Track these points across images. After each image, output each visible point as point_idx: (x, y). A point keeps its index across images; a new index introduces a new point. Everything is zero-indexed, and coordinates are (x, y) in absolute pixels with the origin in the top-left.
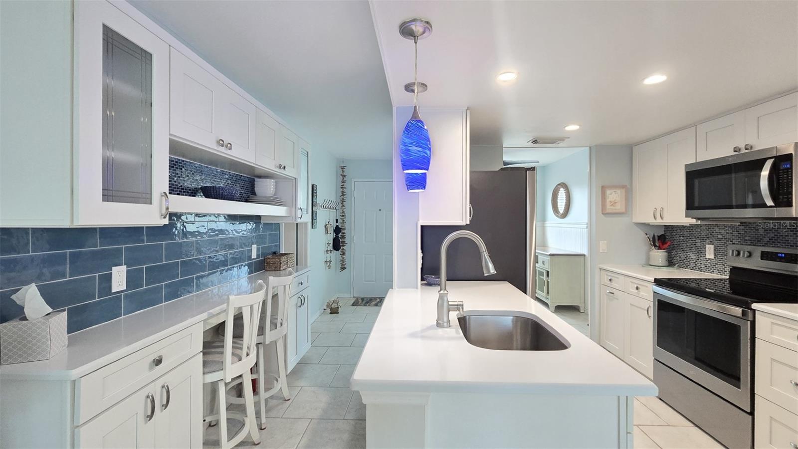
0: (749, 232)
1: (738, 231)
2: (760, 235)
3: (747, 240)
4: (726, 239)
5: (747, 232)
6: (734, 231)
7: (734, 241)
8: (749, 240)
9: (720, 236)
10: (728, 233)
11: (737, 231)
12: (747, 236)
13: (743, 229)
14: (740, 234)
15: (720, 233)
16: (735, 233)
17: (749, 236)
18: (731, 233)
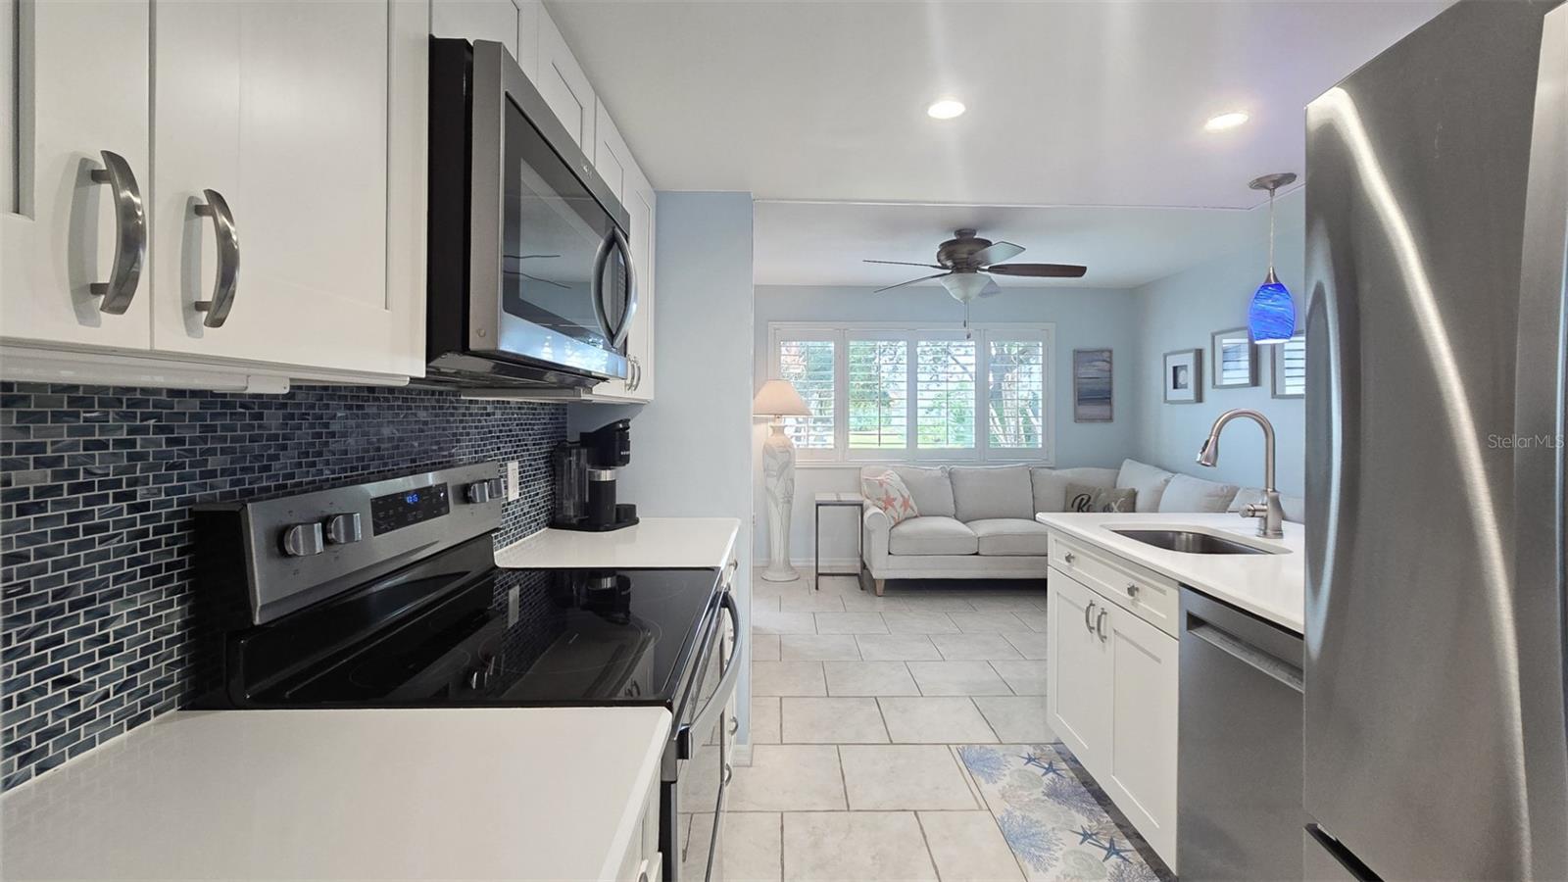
0: (224, 428)
1: (170, 430)
2: (271, 438)
3: (212, 474)
4: (89, 486)
5: (213, 429)
6: (144, 430)
7: (140, 490)
8: (224, 472)
9: (33, 478)
10: (103, 445)
11: (159, 430)
12: (212, 452)
13: (194, 417)
14: (180, 441)
15: (24, 448)
16: (152, 443)
17: (223, 451)
18: (118, 443)
